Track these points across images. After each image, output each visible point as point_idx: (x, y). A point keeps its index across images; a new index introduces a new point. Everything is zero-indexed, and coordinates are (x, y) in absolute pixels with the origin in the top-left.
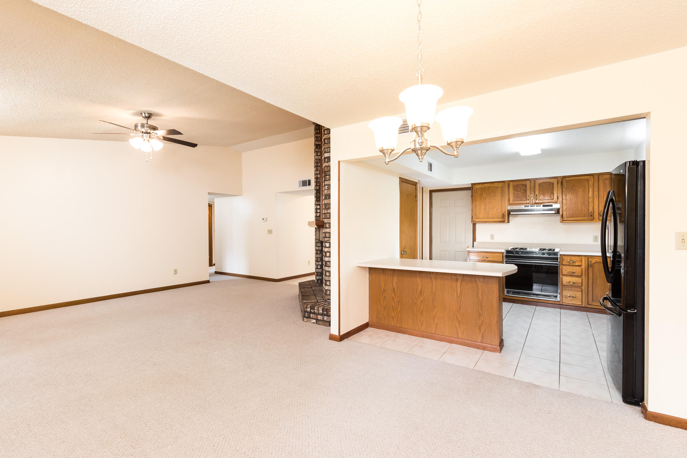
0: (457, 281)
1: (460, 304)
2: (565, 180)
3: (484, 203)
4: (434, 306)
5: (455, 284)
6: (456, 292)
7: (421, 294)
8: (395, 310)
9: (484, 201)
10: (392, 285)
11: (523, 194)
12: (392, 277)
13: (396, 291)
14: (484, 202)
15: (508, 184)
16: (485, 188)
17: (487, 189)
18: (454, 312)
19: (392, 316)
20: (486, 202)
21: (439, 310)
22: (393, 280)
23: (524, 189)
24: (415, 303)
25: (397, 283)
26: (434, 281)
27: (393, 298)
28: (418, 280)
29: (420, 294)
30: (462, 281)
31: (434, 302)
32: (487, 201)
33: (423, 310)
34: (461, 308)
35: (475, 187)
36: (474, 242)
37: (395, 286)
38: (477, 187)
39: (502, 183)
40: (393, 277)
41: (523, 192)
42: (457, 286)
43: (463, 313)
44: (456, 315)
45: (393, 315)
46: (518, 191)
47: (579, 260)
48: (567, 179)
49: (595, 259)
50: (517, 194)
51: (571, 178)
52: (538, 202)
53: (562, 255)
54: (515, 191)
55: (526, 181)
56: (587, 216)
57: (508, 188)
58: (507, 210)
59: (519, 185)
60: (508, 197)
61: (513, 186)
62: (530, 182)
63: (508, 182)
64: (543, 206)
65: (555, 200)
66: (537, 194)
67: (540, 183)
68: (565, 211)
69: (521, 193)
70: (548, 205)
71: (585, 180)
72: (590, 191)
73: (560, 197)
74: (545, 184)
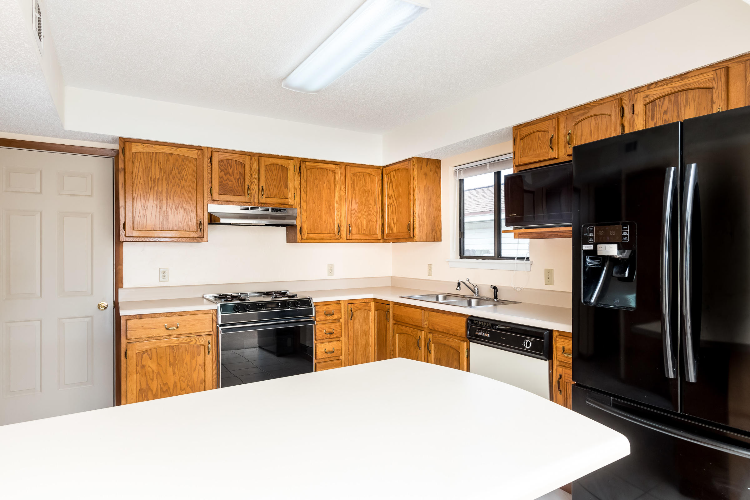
2: (305, 165)
3: (155, 191)
9: (155, 185)
14: (156, 188)
15: (210, 155)
16: (158, 155)
17: (161, 159)
20: (160, 189)
23: (240, 172)
32: (162, 187)
35: (131, 149)
36: (120, 290)
38: (135, 148)
39: (196, 151)
41: (238, 177)
46: (228, 173)
47: (338, 310)
48: (307, 163)
49: (356, 305)
50: (226, 180)
51: (312, 164)
52: (264, 202)
53: (317, 304)
54: (223, 172)
55: (244, 156)
56: (332, 233)
57: (210, 164)
58: (208, 212)
59: (230, 161)
60: (210, 185)
61: (219, 161)
62: (251, 159)
63: (210, 151)
64: (273, 209)
65: (291, 201)
66: (264, 185)
67: (267, 164)
68: (305, 222)
69: (234, 179)
70: (280, 210)
71: (330, 170)
72: (337, 191)
73: (298, 197)
74: (275, 167)
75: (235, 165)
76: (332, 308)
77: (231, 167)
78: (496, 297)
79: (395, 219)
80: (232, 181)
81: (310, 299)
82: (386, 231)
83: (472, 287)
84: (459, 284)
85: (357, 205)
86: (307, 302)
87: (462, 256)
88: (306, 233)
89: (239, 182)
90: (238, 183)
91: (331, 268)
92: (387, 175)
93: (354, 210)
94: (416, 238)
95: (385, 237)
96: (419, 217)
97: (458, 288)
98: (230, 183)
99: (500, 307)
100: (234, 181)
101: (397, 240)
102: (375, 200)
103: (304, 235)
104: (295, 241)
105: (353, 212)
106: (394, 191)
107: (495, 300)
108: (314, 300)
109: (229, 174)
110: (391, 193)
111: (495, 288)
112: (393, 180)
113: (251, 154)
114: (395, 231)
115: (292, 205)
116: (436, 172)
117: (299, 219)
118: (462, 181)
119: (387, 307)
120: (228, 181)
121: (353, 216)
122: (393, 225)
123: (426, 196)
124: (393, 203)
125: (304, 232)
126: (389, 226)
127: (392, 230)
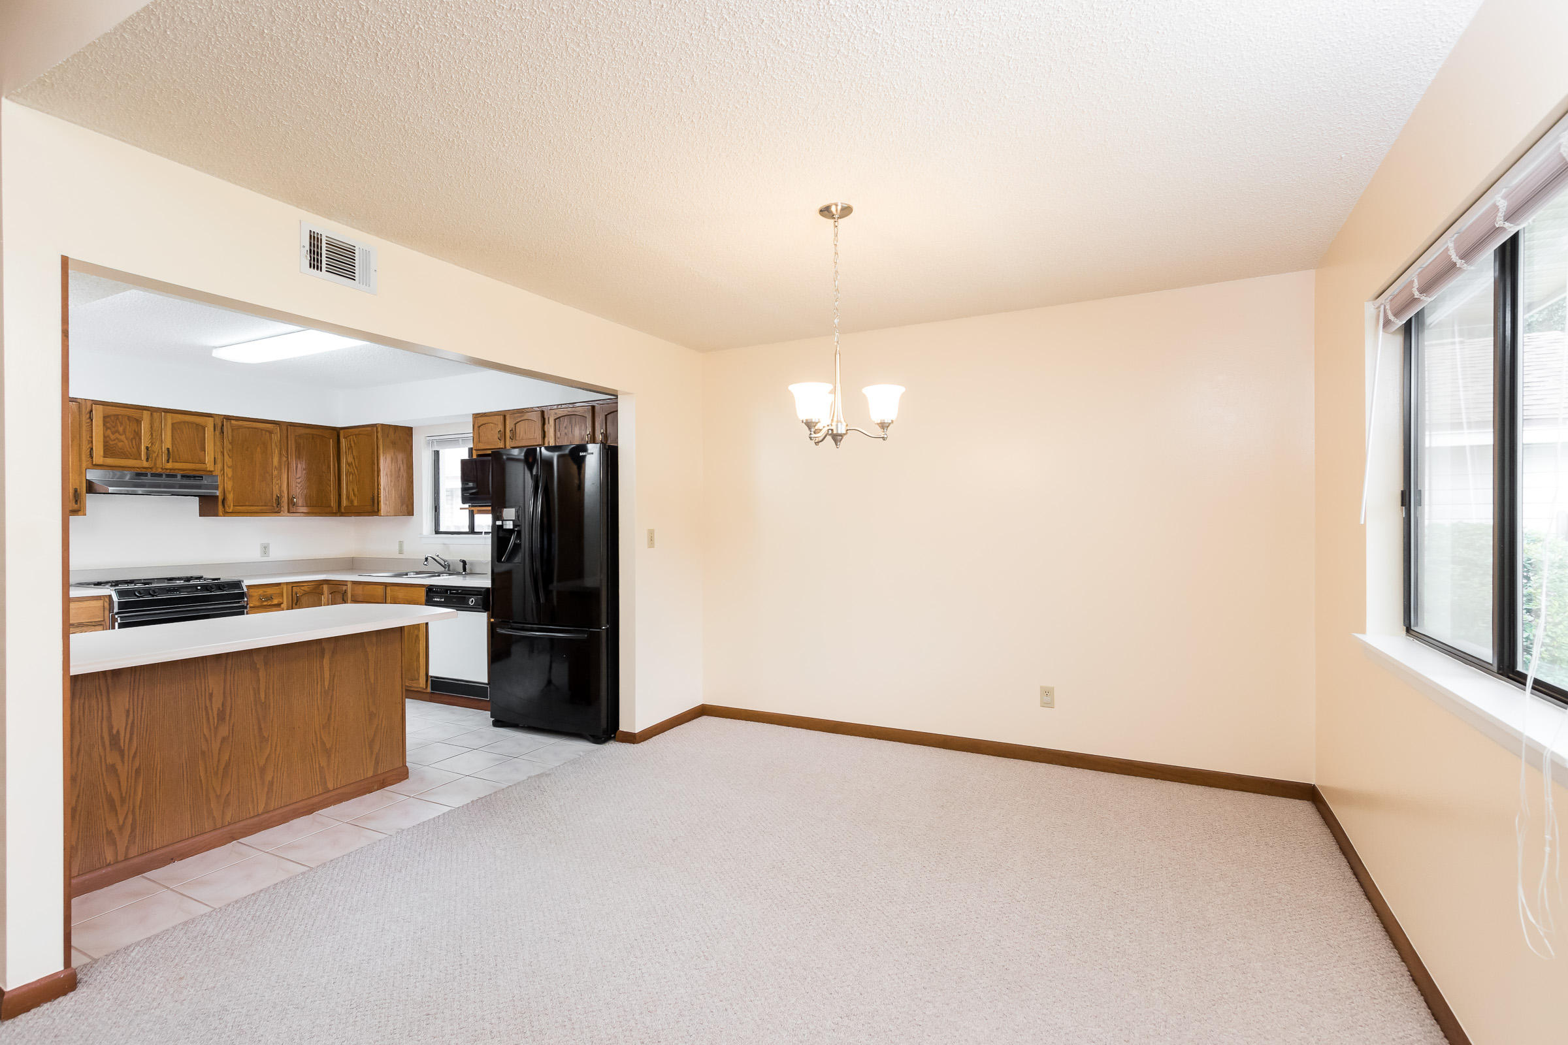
0: (322, 657)
1: (331, 708)
2: (231, 423)
4: (264, 737)
5: (318, 663)
6: (319, 683)
7: (224, 719)
8: (118, 808)
10: (105, 724)
11: (132, 442)
12: (105, 699)
13: (127, 741)
18: (316, 734)
19: (109, 833)
21: (279, 742)
22: (109, 705)
23: (135, 431)
24: (203, 753)
25: (128, 711)
26: (262, 674)
27: (112, 769)
28: (213, 683)
29: (218, 721)
30: (334, 653)
31: (263, 726)
33: (227, 765)
34: (333, 717)
37: (119, 723)
40: (109, 700)
41: (132, 437)
42: (322, 668)
43: (336, 728)
44: (321, 738)
45: (112, 826)
46: (117, 431)
47: (278, 594)
48: (233, 422)
49: (303, 588)
50: (114, 440)
51: (240, 423)
52: (171, 467)
53: (249, 587)
54: (109, 431)
55: (141, 411)
56: (269, 505)
57: (89, 421)
58: (87, 480)
59: (120, 417)
60: (90, 445)
61: (104, 417)
62: (151, 414)
63: (89, 404)
64: (183, 476)
65: (209, 465)
66: (169, 446)
67: (175, 421)
68: (230, 492)
69: (127, 439)
70: (194, 477)
71: (266, 431)
72: (276, 455)
73: (219, 461)
74: (186, 425)
75: (128, 422)
76: (270, 591)
77: (121, 424)
78: (465, 570)
79: (356, 490)
80: (123, 441)
81: (240, 581)
82: (344, 503)
83: (443, 563)
84: (426, 559)
85: (304, 472)
86: (237, 584)
87: (437, 532)
88: (232, 505)
89: (134, 443)
90: (132, 444)
91: (265, 548)
92: (345, 438)
93: (300, 478)
94: (382, 512)
95: (343, 510)
96: (384, 489)
97: (425, 563)
98: (120, 444)
99: (468, 578)
100: (126, 442)
101: (359, 513)
102: (329, 467)
103: (229, 507)
104: (215, 514)
105: (299, 480)
106: (354, 458)
107: (464, 573)
108: (246, 582)
109: (119, 433)
110: (350, 459)
111: (464, 563)
112: (353, 445)
113: (151, 409)
114: (356, 503)
115: (211, 471)
116: (407, 441)
117: (221, 488)
118: (437, 453)
119: (344, 588)
120: (117, 441)
121: (299, 486)
122: (353, 498)
123: (393, 467)
124: (353, 472)
125: (228, 503)
126: (348, 497)
127: (352, 502)
